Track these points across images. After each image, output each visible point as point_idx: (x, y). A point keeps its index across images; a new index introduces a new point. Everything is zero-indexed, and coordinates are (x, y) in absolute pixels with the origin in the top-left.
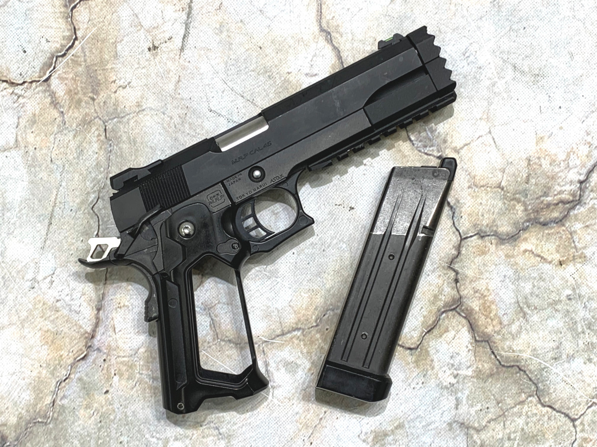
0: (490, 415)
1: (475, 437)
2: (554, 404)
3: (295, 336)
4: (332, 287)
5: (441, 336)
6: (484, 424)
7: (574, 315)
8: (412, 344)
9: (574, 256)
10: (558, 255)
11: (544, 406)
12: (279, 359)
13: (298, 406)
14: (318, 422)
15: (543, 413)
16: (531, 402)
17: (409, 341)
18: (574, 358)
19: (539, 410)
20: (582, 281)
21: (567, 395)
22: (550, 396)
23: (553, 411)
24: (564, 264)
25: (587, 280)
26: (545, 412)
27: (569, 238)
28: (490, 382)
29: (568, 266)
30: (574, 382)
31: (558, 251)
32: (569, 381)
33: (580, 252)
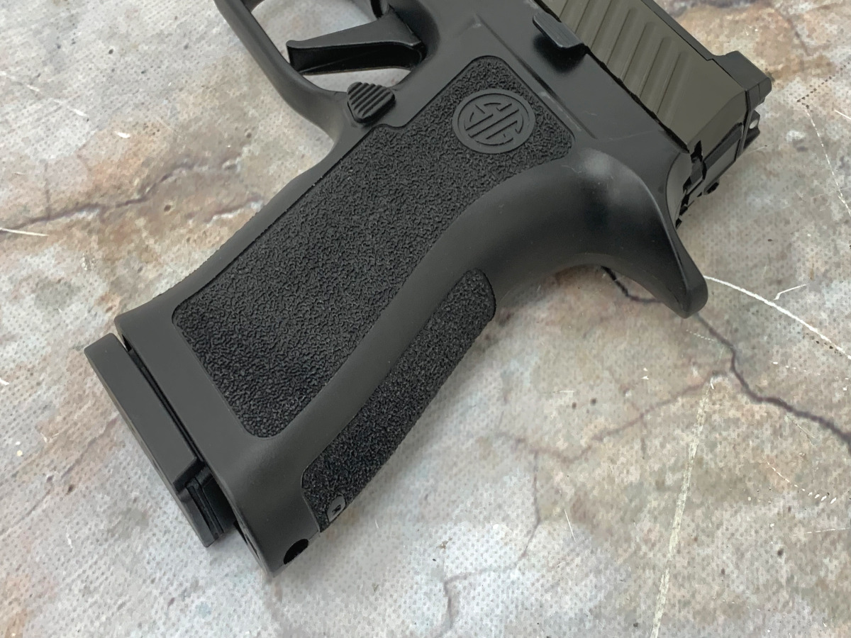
0: (601, 420)
1: (559, 476)
2: (785, 395)
3: (78, 222)
4: (197, 120)
6: (583, 443)
7: (816, 183)
9: (802, 63)
10: (762, 61)
11: (760, 400)
12: (24, 273)
13: (54, 388)
14: (101, 432)
15: (757, 417)
16: (719, 388)
18: (831, 281)
19: (745, 409)
20: (828, 113)
21: (823, 371)
22: (773, 375)
23: (785, 414)
24: (779, 78)
25: (840, 111)
26: (761, 416)
27: (785, 29)
28: (599, 337)
29: (791, 82)
30: (837, 338)
31: (762, 53)
32: (823, 337)
33: (815, 56)
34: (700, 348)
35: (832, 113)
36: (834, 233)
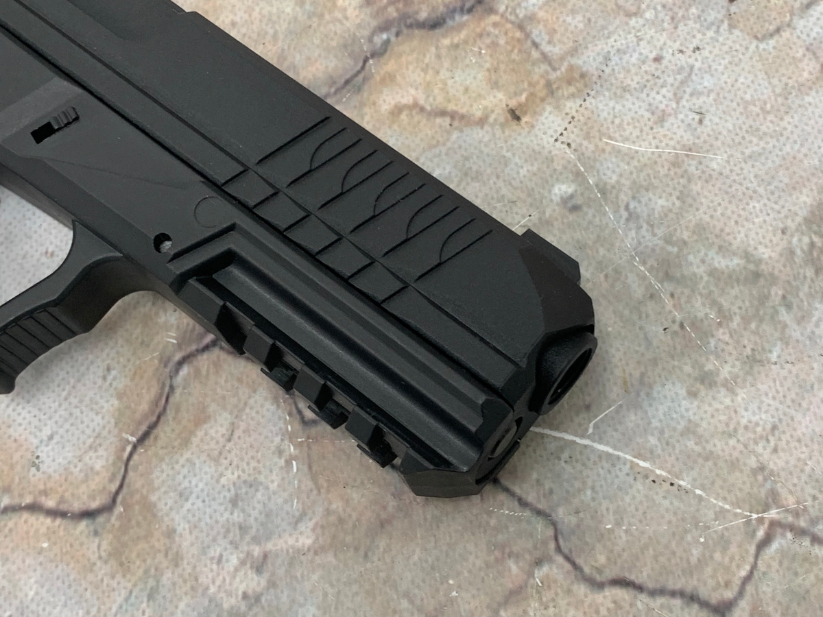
2: (631, 569)
5: (186, 443)
7: (602, 251)
8: (92, 497)
9: (549, 84)
10: (500, 95)
11: (599, 586)
15: (604, 612)
16: (547, 583)
17: (83, 488)
18: (651, 387)
19: (586, 604)
20: (596, 146)
21: (670, 522)
22: (609, 543)
23: (635, 597)
24: (525, 113)
25: (610, 138)
26: (608, 609)
27: (519, 40)
28: (385, 551)
29: (541, 115)
30: (676, 469)
31: (496, 83)
32: (658, 472)
33: (563, 69)
34: (511, 529)
35: (601, 145)
36: (640, 318)
